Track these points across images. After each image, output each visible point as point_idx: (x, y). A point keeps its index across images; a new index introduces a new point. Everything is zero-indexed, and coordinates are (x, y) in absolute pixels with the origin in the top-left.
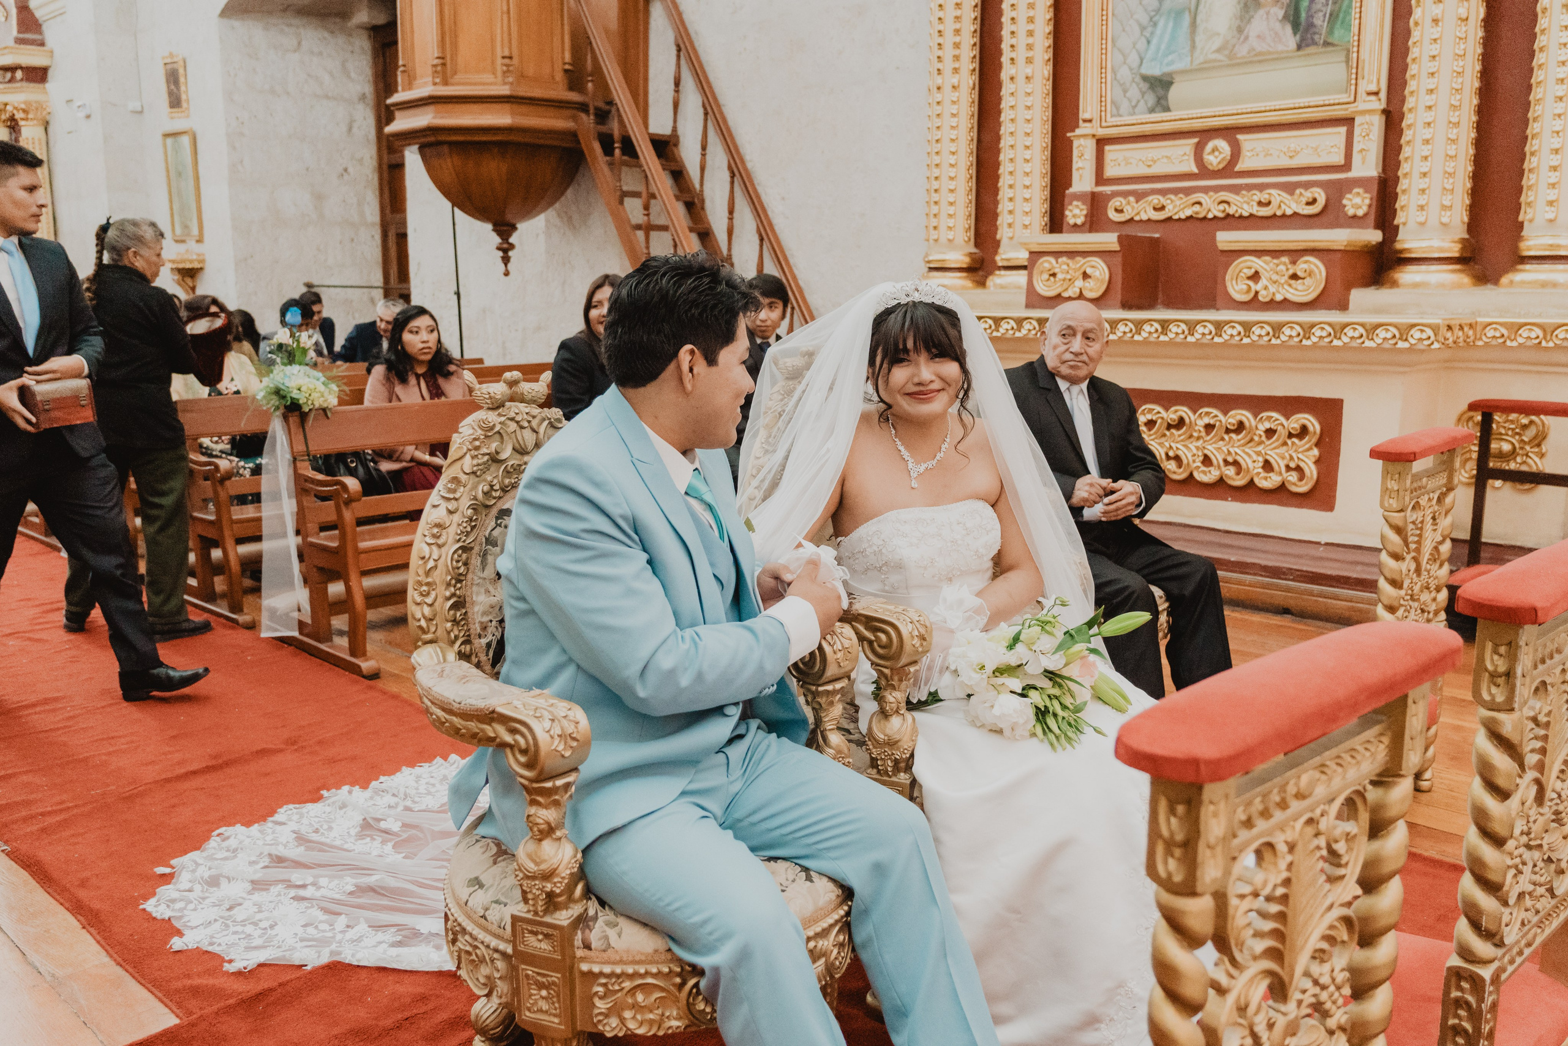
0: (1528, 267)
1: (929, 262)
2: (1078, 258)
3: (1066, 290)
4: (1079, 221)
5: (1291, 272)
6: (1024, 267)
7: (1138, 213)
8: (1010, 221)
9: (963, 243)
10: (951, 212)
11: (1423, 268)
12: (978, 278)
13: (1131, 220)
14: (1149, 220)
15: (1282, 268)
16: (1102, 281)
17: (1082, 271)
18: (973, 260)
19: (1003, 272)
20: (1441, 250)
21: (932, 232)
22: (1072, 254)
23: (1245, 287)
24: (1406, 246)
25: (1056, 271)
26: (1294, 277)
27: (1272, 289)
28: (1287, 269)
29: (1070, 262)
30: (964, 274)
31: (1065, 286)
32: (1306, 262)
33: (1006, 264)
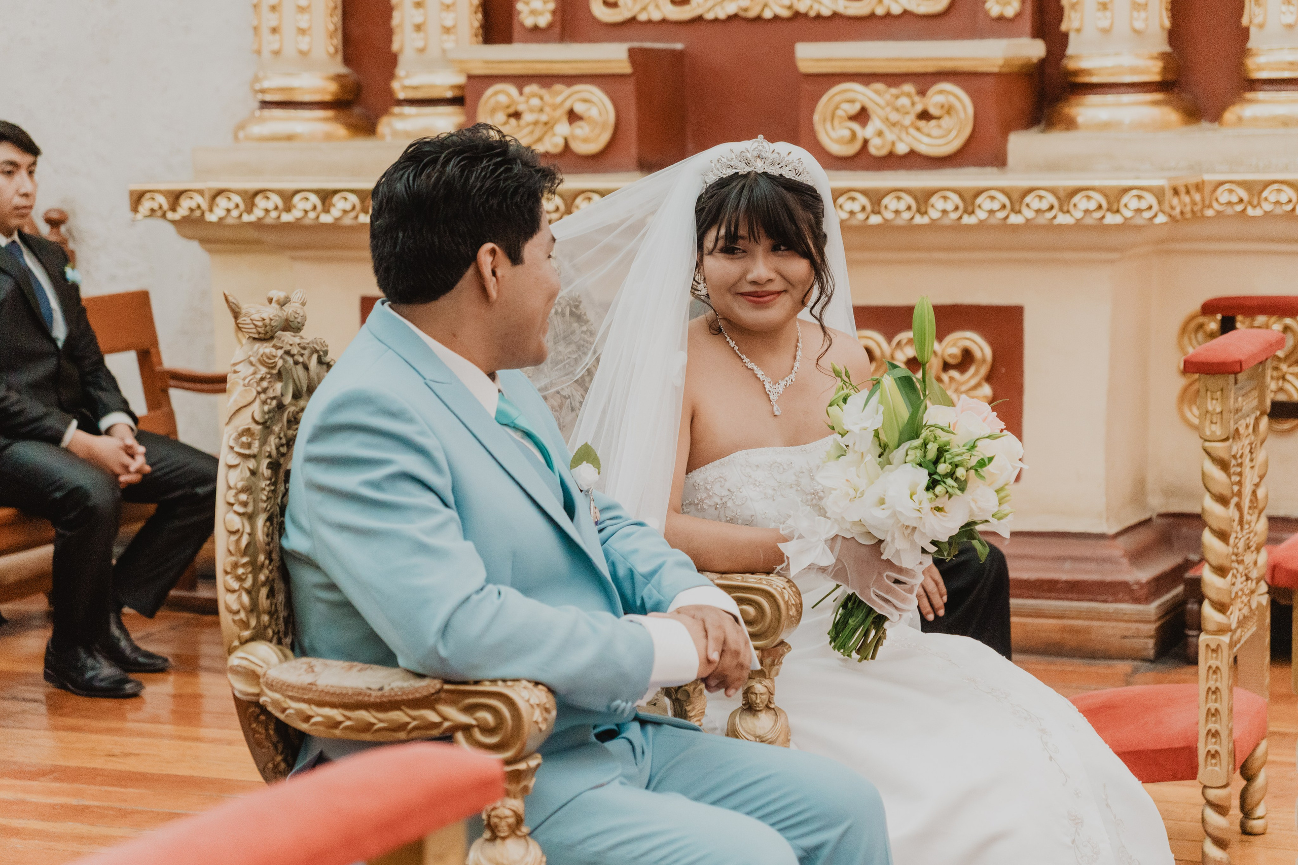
0: (1261, 95)
1: (263, 91)
2: (558, 87)
3: (540, 140)
4: (543, 21)
5: (919, 108)
6: (458, 101)
7: (644, 9)
8: (419, 19)
9: (325, 56)
11: (1110, 98)
12: (355, 121)
13: (633, 20)
14: (664, 21)
15: (904, 101)
16: (604, 126)
17: (567, 105)
18: (343, 87)
19: (408, 110)
20: (1134, 70)
21: (267, 36)
22: (547, 80)
23: (846, 133)
24: (1084, 64)
25: (521, 108)
26: (925, 115)
27: (890, 136)
28: (913, 104)
29: (543, 92)
30: (329, 113)
31: (538, 133)
32: (941, 92)
33: (411, 95)
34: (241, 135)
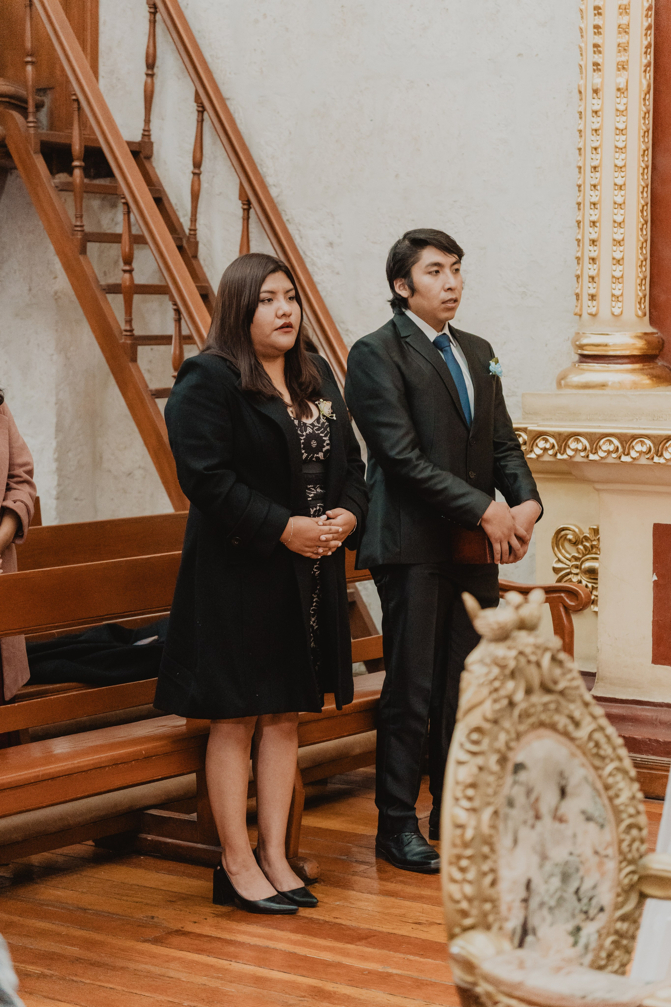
1: (581, 347)
9: (635, 318)
10: (618, 274)
12: (657, 372)
18: (648, 343)
21: (586, 302)
30: (637, 366)
34: (563, 382)
